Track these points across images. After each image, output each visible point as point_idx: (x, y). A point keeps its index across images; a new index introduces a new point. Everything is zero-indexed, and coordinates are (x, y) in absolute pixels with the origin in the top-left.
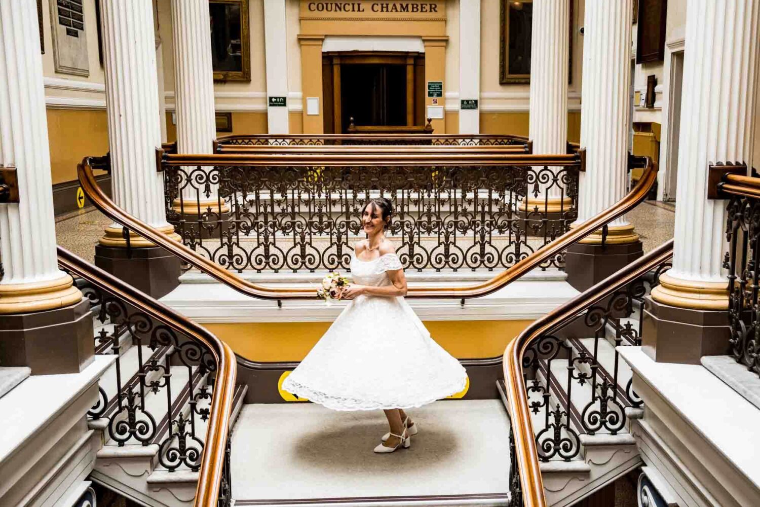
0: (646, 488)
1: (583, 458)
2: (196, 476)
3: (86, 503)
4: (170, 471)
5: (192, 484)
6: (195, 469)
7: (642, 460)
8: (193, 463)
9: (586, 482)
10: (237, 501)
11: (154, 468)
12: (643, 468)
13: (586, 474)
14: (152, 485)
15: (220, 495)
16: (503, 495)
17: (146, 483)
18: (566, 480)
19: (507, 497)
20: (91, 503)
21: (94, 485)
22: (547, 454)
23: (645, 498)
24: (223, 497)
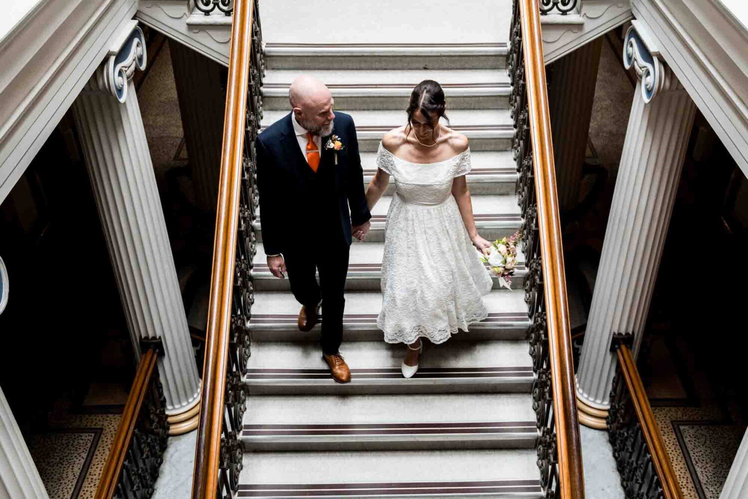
0: (633, 40)
1: (579, 12)
2: (229, 20)
3: (136, 40)
4: (205, 15)
5: (227, 27)
6: (228, 13)
7: (633, 15)
8: (225, 8)
9: (579, 34)
10: (267, 44)
11: (191, 11)
12: (633, 21)
13: (579, 26)
14: (191, 26)
15: (252, 36)
16: (503, 45)
17: (186, 24)
18: (561, 32)
19: (506, 46)
20: (140, 40)
21: (141, 24)
22: (546, 8)
23: (630, 49)
24: (255, 38)
